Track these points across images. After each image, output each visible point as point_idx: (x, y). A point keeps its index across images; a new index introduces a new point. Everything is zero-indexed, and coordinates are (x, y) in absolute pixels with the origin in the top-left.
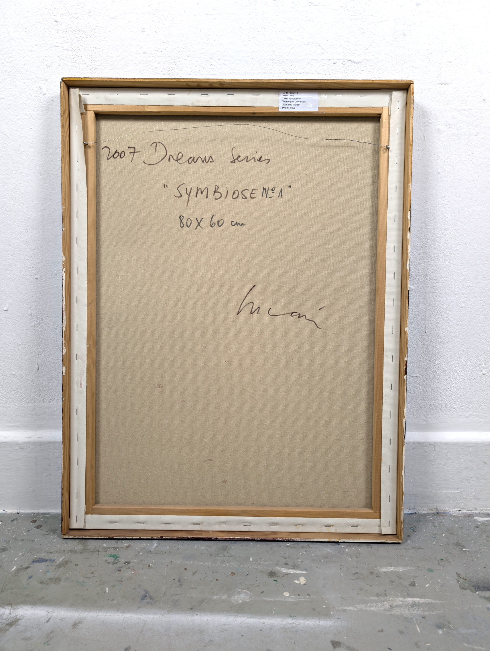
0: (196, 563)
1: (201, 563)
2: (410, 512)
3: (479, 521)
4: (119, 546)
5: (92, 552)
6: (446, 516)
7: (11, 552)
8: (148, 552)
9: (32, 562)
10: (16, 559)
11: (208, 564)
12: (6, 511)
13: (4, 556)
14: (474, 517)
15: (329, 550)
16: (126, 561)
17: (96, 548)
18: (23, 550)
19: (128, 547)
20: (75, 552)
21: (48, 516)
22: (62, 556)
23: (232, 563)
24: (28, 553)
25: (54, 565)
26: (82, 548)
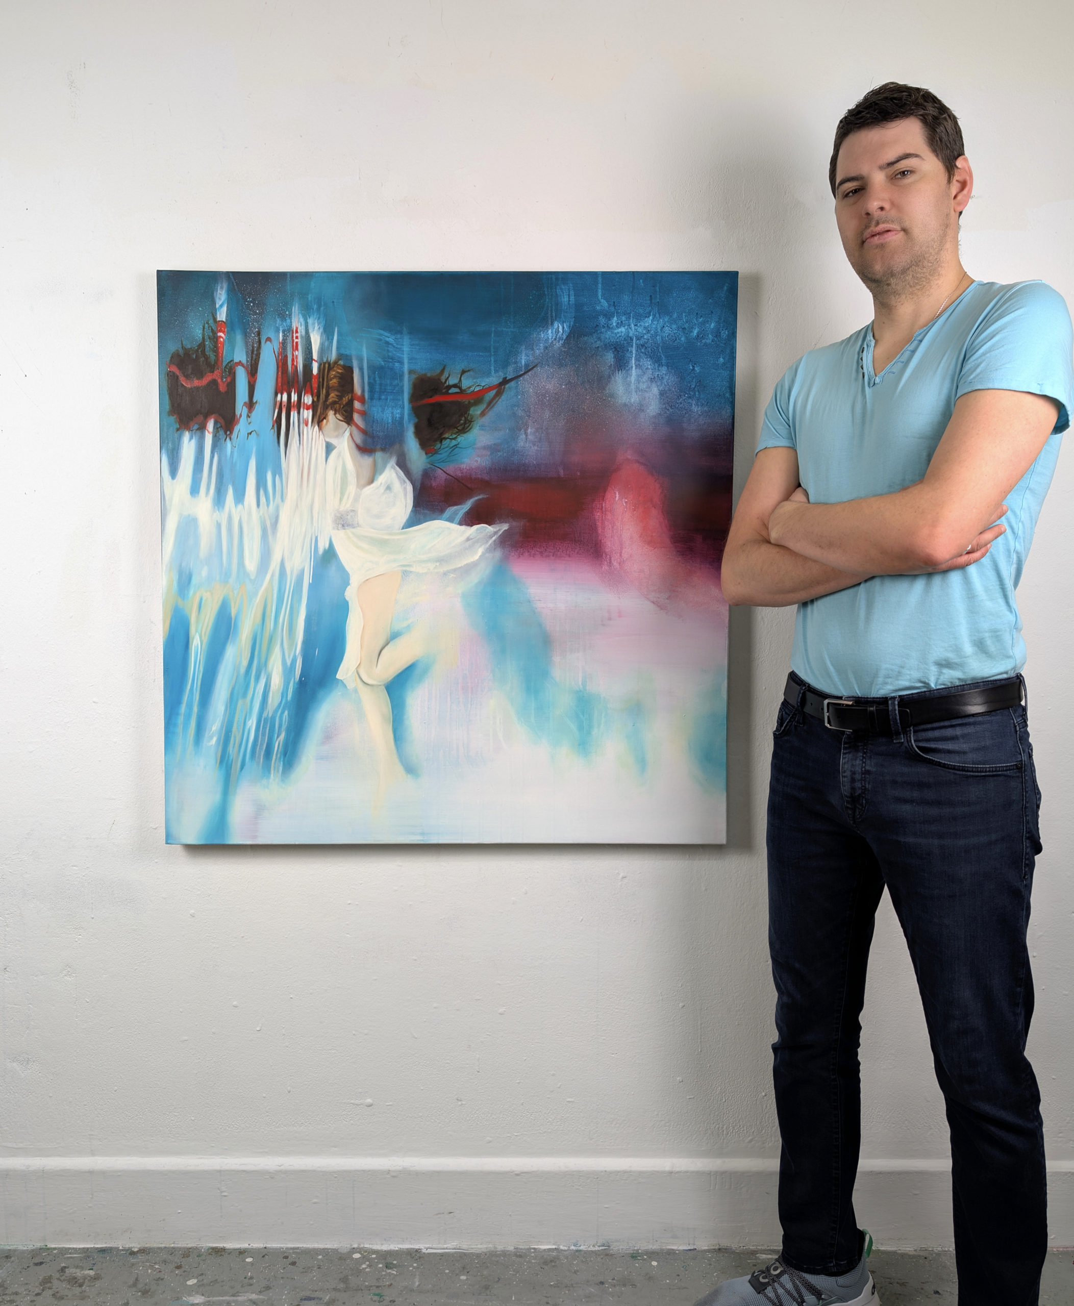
0: (459, 1302)
1: (465, 1302)
2: (689, 1248)
3: (760, 1259)
4: (380, 1285)
5: (356, 1290)
6: (727, 1253)
7: (276, 1290)
8: (411, 1291)
9: (301, 1300)
10: (284, 1298)
11: (471, 1303)
12: (251, 1245)
13: (271, 1294)
14: (757, 1254)
15: (592, 1290)
16: (391, 1299)
17: (358, 1286)
18: (288, 1287)
19: (390, 1285)
20: (339, 1290)
21: (298, 1251)
22: (327, 1295)
23: (494, 1302)
24: (293, 1291)
25: (323, 1303)
26: (345, 1286)
